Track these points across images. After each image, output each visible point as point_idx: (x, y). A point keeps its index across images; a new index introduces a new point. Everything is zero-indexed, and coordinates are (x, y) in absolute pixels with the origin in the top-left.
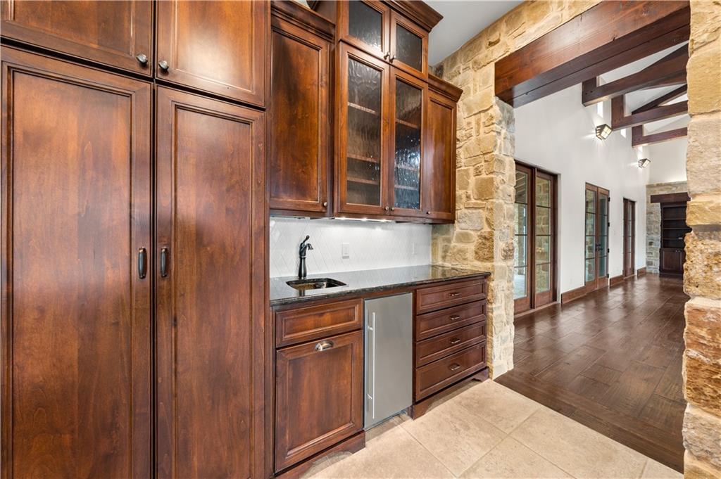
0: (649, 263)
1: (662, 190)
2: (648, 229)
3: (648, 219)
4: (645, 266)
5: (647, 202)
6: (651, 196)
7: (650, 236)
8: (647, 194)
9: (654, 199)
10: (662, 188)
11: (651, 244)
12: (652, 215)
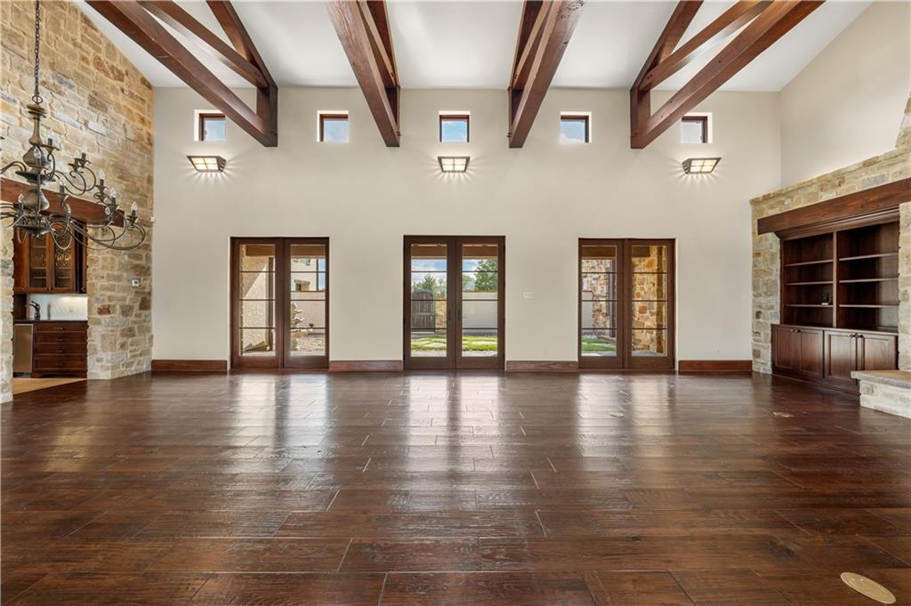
0: (756, 354)
1: (772, 208)
2: (755, 287)
3: (755, 266)
4: (749, 357)
5: (754, 233)
6: (759, 220)
7: (758, 300)
8: (753, 219)
9: (764, 226)
10: (772, 202)
11: (758, 315)
12: (760, 259)
